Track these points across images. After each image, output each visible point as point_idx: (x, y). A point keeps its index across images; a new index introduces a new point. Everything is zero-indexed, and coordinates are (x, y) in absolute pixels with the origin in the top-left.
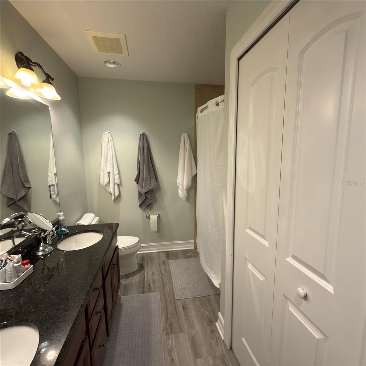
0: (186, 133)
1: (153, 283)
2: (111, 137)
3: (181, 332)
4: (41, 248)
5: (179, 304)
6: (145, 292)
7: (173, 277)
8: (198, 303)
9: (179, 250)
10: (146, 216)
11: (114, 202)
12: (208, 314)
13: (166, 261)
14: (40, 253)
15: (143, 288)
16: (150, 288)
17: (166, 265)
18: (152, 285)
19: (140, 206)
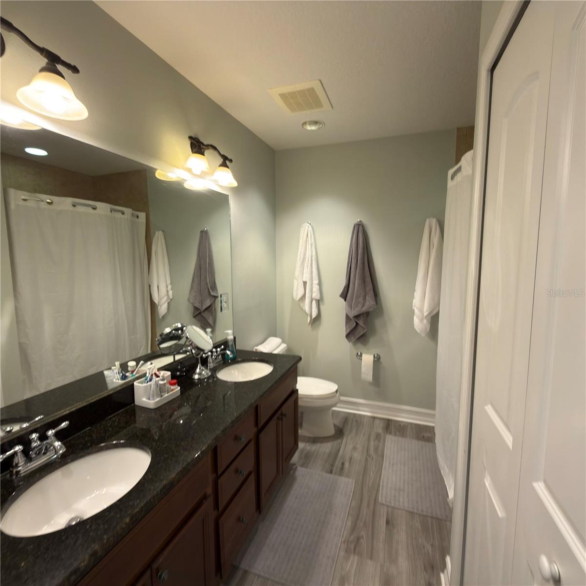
0: (434, 217)
1: (350, 462)
2: (312, 230)
3: (371, 558)
4: (198, 370)
5: (382, 512)
6: (333, 472)
7: (386, 464)
8: (418, 525)
9: (411, 424)
10: (356, 353)
11: (310, 326)
12: (430, 552)
13: (383, 435)
14: (196, 377)
15: (332, 465)
16: (342, 468)
17: (379, 441)
18: (347, 465)
19: (348, 336)
